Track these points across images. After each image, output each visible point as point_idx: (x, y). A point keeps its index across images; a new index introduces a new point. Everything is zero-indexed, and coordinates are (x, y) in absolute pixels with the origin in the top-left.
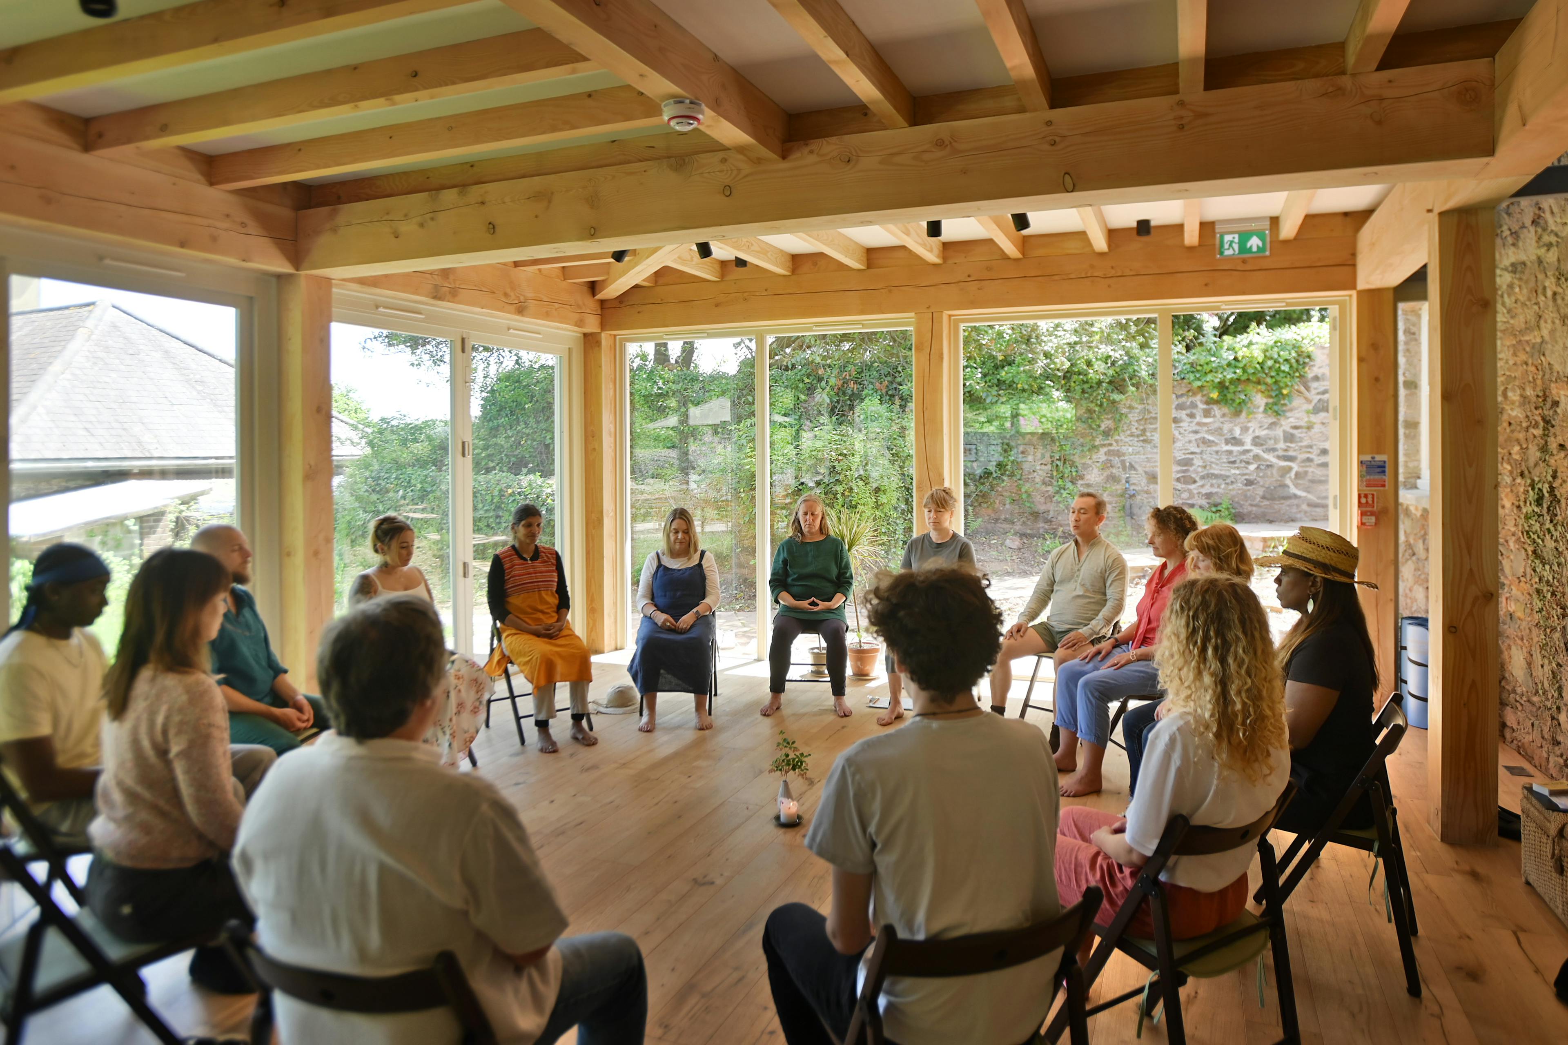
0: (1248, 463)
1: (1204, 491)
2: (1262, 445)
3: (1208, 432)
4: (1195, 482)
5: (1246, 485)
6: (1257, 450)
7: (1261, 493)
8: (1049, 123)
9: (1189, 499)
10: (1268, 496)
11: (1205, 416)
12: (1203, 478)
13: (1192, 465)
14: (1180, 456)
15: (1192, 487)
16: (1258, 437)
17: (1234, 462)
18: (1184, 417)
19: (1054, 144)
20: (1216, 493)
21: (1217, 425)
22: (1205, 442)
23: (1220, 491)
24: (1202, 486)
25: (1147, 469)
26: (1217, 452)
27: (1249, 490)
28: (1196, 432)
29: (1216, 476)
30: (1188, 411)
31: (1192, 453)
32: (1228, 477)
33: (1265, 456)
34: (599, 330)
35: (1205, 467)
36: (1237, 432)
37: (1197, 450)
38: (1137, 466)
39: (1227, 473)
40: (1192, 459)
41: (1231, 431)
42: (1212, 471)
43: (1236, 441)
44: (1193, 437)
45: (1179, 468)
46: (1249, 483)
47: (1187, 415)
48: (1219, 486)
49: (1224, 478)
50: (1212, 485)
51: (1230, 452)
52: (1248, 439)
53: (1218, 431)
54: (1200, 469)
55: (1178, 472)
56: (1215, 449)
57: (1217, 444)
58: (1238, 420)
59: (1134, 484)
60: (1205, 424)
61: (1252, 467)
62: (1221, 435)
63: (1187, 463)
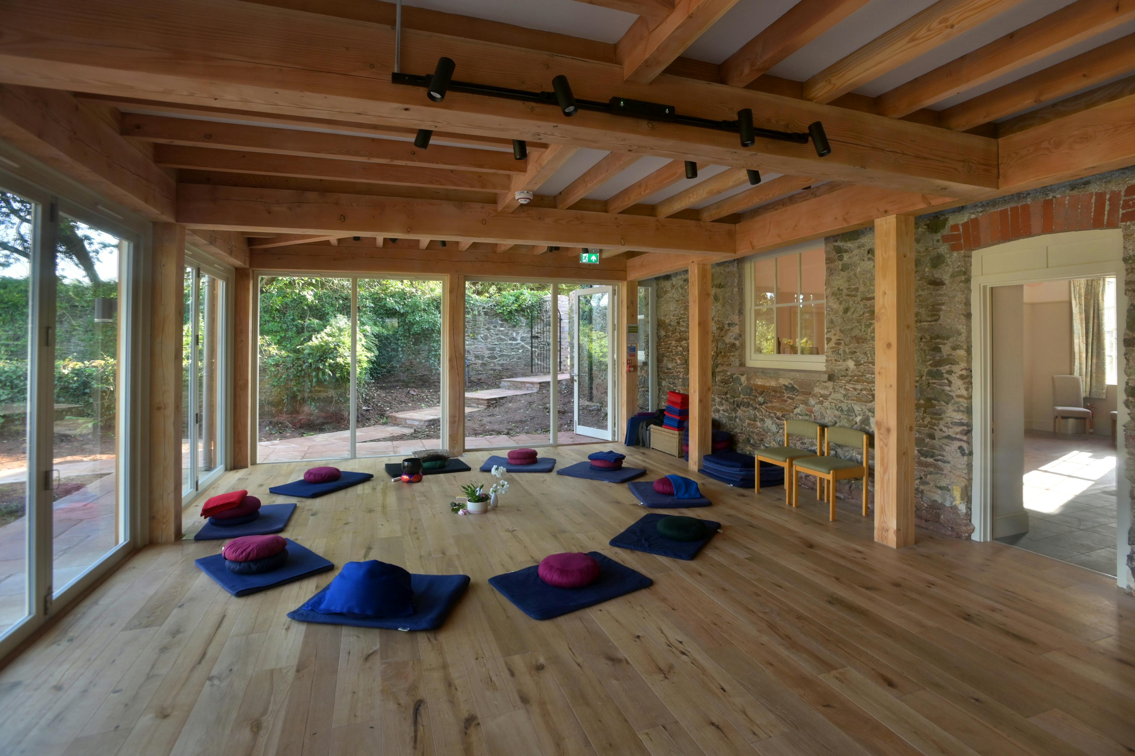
0: (519, 349)
1: (500, 363)
2: (525, 341)
3: (502, 334)
4: (497, 358)
5: (518, 359)
6: (523, 343)
7: (524, 363)
8: (616, 219)
9: (494, 366)
10: (527, 365)
11: (501, 327)
12: (500, 356)
13: (495, 350)
14: (490, 346)
15: (495, 361)
16: (523, 337)
17: (513, 349)
18: (492, 327)
19: (618, 227)
20: (506, 363)
21: (506, 331)
22: (501, 339)
23: (507, 362)
24: (499, 360)
25: (475, 353)
26: (506, 344)
27: (519, 362)
28: (497, 335)
29: (506, 355)
30: (494, 325)
31: (495, 345)
32: (510, 356)
33: (526, 346)
34: (247, 266)
35: (500, 351)
36: (514, 334)
37: (497, 343)
38: (470, 351)
39: (510, 354)
40: (495, 348)
41: (512, 334)
42: (504, 353)
43: (515, 339)
44: (496, 337)
45: (489, 352)
46: (519, 358)
47: (494, 326)
48: (506, 361)
49: (509, 356)
50: (504, 360)
51: (511, 344)
52: (519, 338)
53: (506, 335)
54: (499, 352)
55: (489, 354)
56: (505, 342)
57: (506, 340)
58: (515, 329)
59: (469, 360)
60: (502, 331)
61: (520, 351)
62: (508, 336)
63: (493, 349)
